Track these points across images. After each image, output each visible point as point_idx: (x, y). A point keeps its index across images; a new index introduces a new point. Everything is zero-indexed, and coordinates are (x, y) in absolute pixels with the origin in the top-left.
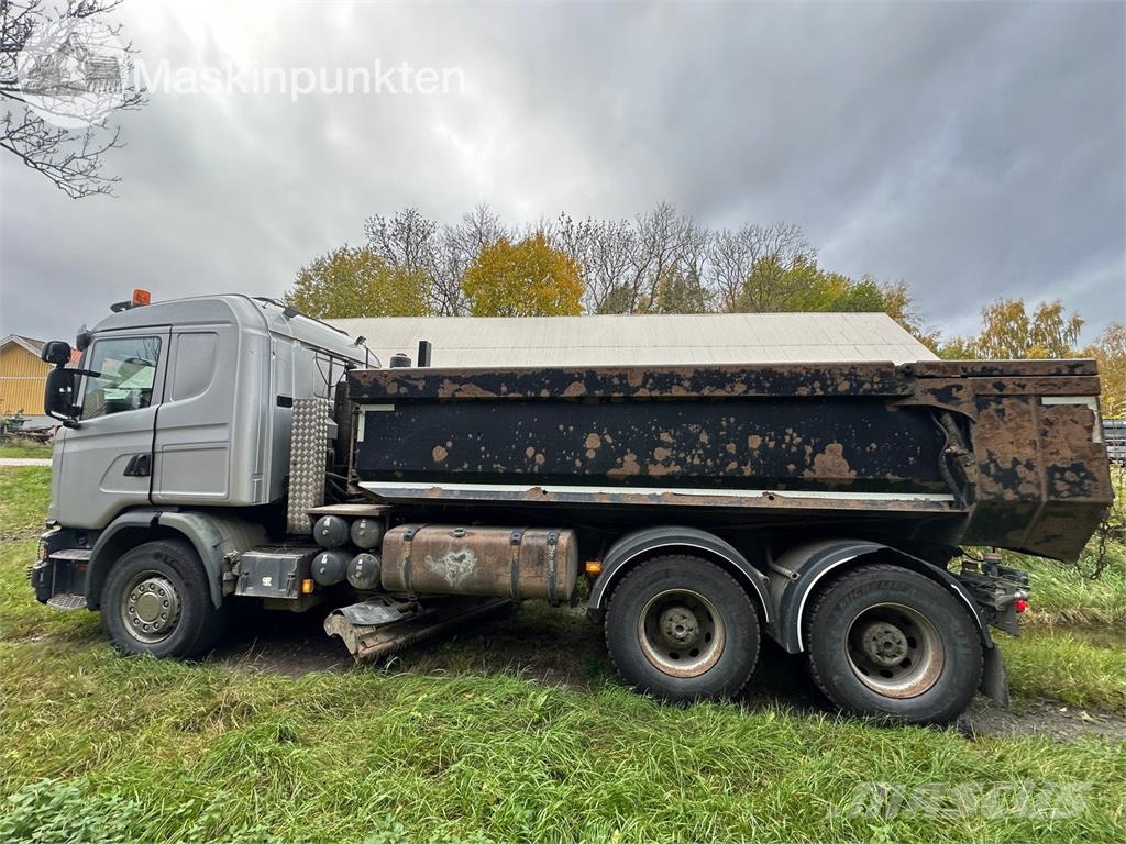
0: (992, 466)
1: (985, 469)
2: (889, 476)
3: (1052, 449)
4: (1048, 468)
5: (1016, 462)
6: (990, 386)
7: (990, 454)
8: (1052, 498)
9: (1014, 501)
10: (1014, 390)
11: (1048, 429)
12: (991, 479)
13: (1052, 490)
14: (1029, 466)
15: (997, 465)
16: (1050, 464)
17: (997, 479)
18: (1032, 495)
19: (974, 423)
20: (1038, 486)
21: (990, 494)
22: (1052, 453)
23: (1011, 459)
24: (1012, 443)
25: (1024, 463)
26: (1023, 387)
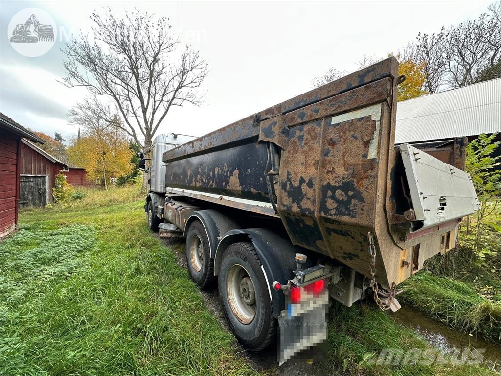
0: (288, 183)
1: (284, 186)
2: (252, 190)
3: (329, 168)
4: (323, 186)
5: (302, 180)
6: (296, 117)
7: (289, 174)
8: (323, 215)
9: (298, 213)
10: (311, 116)
11: (330, 148)
12: (287, 194)
13: (323, 208)
14: (310, 184)
15: (291, 184)
16: (325, 183)
17: (290, 194)
18: (309, 210)
19: (284, 150)
20: (314, 202)
21: (284, 205)
22: (328, 172)
23: (299, 178)
24: (302, 164)
25: (307, 181)
26: (317, 111)
